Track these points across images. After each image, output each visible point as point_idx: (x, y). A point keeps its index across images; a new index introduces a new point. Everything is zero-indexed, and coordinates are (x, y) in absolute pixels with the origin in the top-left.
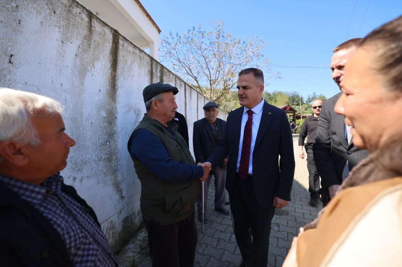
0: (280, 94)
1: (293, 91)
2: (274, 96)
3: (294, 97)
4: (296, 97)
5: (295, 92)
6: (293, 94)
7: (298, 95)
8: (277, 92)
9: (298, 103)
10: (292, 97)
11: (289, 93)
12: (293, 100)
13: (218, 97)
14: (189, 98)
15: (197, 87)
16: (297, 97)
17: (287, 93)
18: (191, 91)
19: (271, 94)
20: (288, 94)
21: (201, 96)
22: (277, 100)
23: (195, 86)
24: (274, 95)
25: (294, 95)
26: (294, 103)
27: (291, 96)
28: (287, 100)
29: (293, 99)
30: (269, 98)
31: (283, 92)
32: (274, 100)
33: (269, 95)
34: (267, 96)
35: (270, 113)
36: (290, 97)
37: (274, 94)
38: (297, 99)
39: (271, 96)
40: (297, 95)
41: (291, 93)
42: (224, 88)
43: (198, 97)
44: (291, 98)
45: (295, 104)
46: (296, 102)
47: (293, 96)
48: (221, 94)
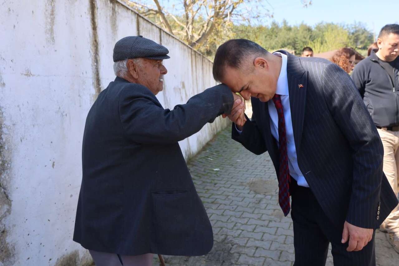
0: (331, 27)
1: (355, 22)
2: (318, 32)
3: (356, 34)
4: (360, 33)
5: (360, 23)
6: (355, 28)
7: (365, 29)
8: (325, 24)
9: (364, 44)
10: (353, 34)
11: (347, 25)
12: (356, 40)
13: (204, 35)
14: (110, 30)
15: (157, 12)
16: (363, 33)
17: (344, 26)
18: (113, 9)
19: (313, 29)
20: (346, 27)
21: (149, 26)
22: (326, 39)
23: (152, 10)
24: (320, 31)
25: (357, 29)
26: (357, 45)
27: (352, 31)
28: (345, 39)
29: (355, 38)
30: (309, 36)
31: (335, 23)
32: (320, 39)
33: (309, 30)
34: (305, 32)
35: (301, 86)
36: (350, 33)
37: (319, 28)
38: (362, 38)
39: (314, 34)
40: (363, 28)
41: (351, 25)
42: (215, 13)
43: (141, 29)
44: (351, 35)
45: (360, 47)
46: (362, 43)
47: (356, 31)
48: (209, 28)
